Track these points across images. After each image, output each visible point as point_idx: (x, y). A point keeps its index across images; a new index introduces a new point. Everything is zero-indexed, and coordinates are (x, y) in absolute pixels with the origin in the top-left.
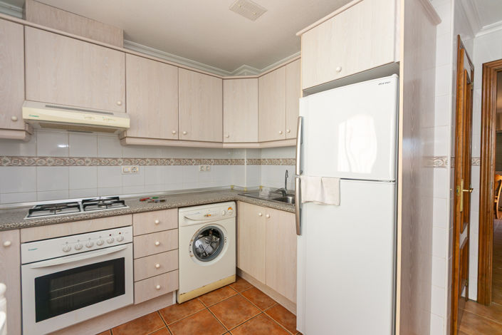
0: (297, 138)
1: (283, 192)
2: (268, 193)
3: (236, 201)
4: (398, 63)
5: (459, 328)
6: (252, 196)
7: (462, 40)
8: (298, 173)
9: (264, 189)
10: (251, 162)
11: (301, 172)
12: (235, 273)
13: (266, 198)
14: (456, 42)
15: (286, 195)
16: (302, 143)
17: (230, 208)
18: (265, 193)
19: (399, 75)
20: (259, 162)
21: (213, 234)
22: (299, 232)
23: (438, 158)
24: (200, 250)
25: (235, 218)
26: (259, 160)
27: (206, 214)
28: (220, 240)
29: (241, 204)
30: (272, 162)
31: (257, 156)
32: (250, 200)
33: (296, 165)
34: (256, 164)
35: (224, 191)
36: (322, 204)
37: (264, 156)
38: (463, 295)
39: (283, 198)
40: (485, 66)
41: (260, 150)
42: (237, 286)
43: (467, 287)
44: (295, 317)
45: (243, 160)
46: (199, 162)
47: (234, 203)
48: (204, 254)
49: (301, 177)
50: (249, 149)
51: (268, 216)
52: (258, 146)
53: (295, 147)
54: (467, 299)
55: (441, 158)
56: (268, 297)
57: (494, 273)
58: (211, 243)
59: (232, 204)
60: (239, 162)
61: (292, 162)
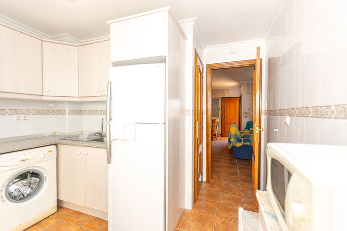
0: (107, 96)
1: (100, 134)
2: (87, 136)
3: (56, 145)
4: (166, 57)
5: (197, 197)
6: (73, 139)
7: (197, 51)
8: (108, 120)
9: (84, 133)
10: (73, 112)
11: (111, 120)
12: (56, 205)
13: (85, 140)
14: (194, 52)
15: (103, 137)
16: (111, 99)
17: (50, 151)
18: (85, 137)
19: (166, 63)
20: (80, 112)
21: (31, 177)
22: (109, 162)
23: (187, 110)
24: (16, 194)
25: (56, 159)
26: (81, 111)
27: (22, 159)
28: (40, 181)
29: (61, 147)
30: (91, 112)
31: (79, 107)
32: (70, 142)
33: (106, 114)
34: (77, 114)
35: (45, 137)
36: (125, 140)
37: (84, 108)
38: (200, 180)
39: (100, 138)
40: (208, 66)
41: (81, 103)
42: (58, 215)
43: (202, 175)
44: (107, 222)
45: (65, 110)
46: (15, 112)
47: (55, 146)
48: (22, 196)
49: (111, 123)
50: (70, 103)
51: (86, 153)
52: (78, 100)
53: (106, 102)
54: (202, 182)
55: (188, 110)
56: (86, 215)
57: (212, 166)
58: (30, 185)
59: (53, 148)
60: (60, 112)
61: (104, 112)
